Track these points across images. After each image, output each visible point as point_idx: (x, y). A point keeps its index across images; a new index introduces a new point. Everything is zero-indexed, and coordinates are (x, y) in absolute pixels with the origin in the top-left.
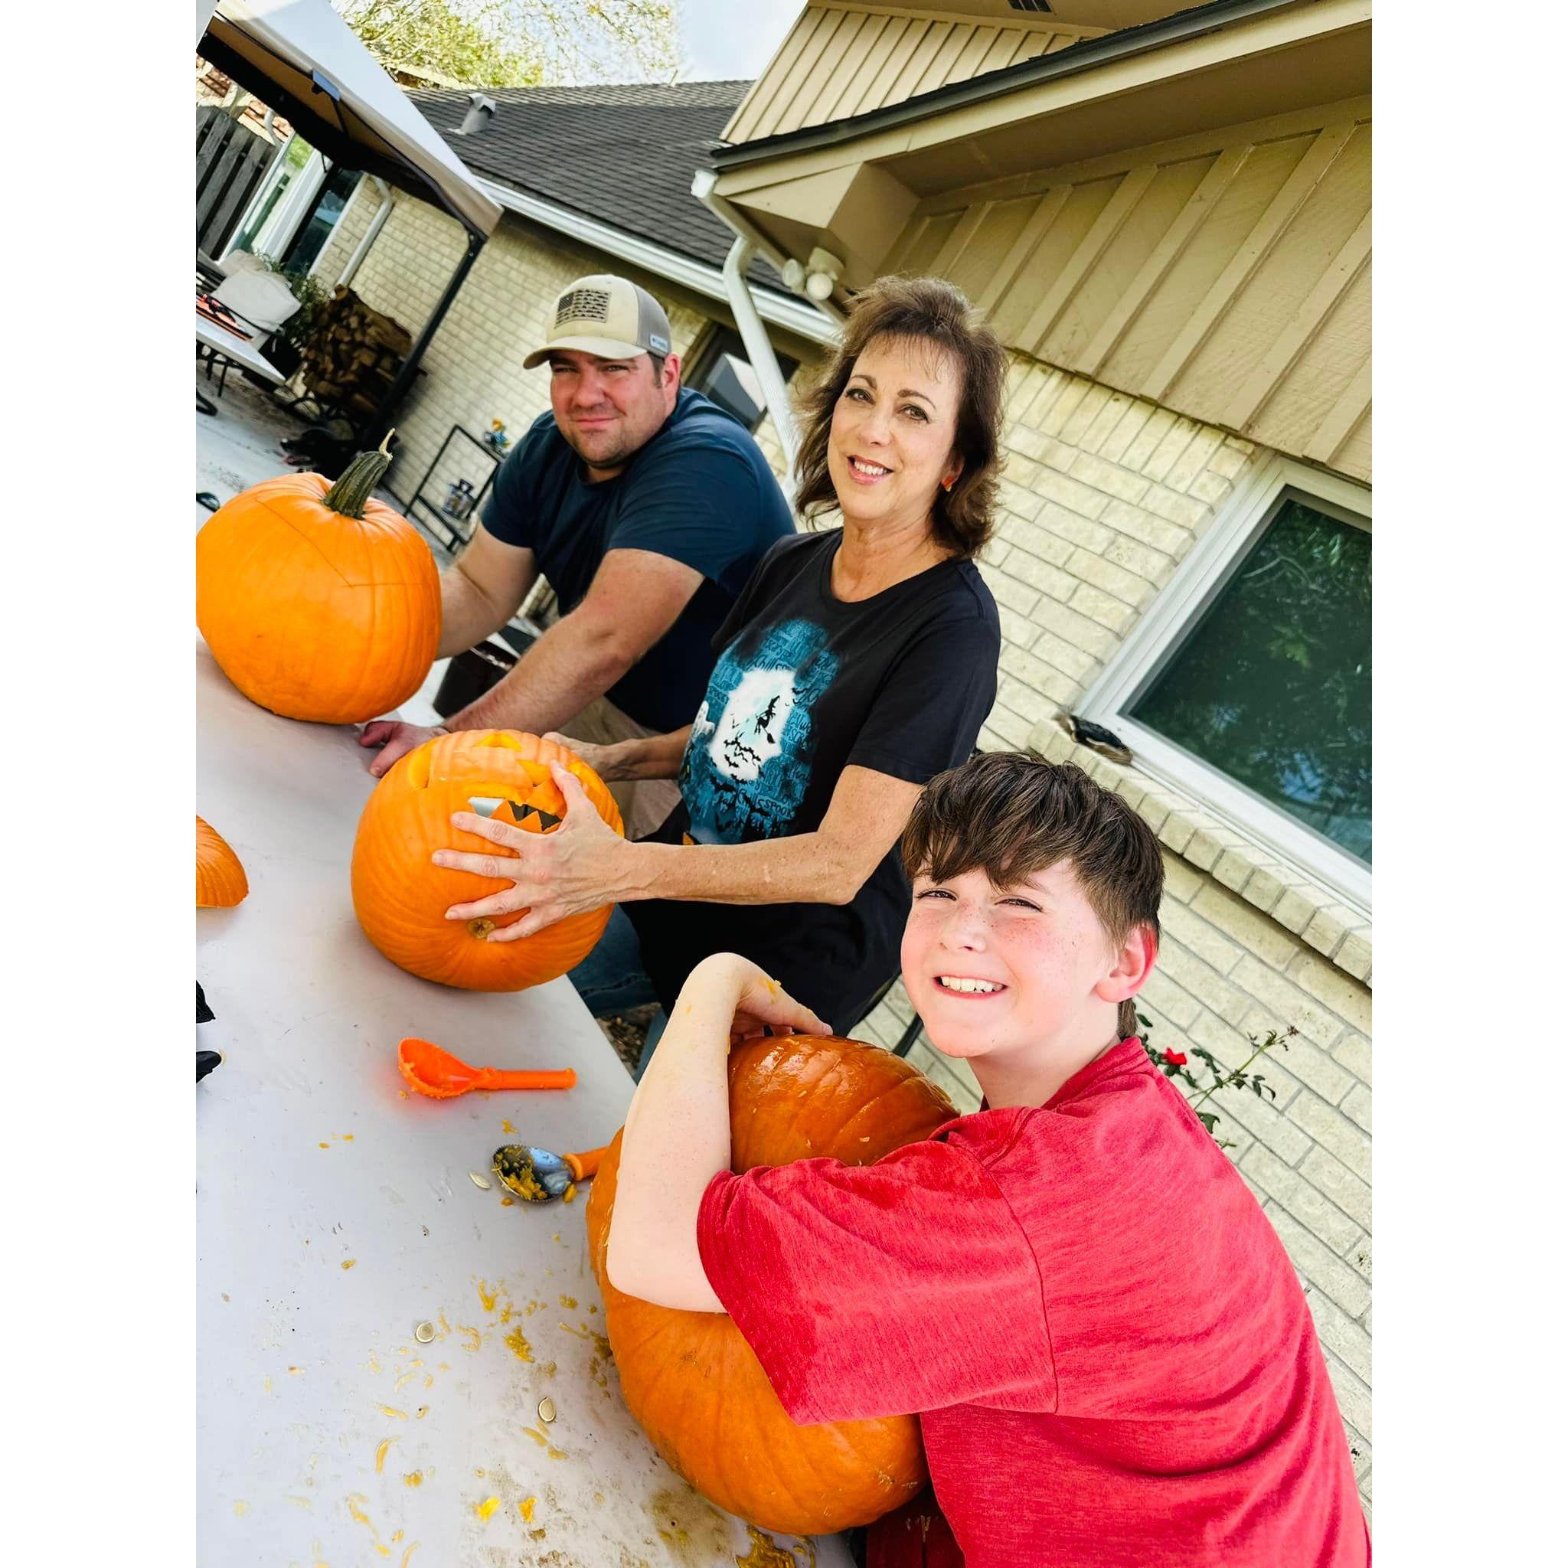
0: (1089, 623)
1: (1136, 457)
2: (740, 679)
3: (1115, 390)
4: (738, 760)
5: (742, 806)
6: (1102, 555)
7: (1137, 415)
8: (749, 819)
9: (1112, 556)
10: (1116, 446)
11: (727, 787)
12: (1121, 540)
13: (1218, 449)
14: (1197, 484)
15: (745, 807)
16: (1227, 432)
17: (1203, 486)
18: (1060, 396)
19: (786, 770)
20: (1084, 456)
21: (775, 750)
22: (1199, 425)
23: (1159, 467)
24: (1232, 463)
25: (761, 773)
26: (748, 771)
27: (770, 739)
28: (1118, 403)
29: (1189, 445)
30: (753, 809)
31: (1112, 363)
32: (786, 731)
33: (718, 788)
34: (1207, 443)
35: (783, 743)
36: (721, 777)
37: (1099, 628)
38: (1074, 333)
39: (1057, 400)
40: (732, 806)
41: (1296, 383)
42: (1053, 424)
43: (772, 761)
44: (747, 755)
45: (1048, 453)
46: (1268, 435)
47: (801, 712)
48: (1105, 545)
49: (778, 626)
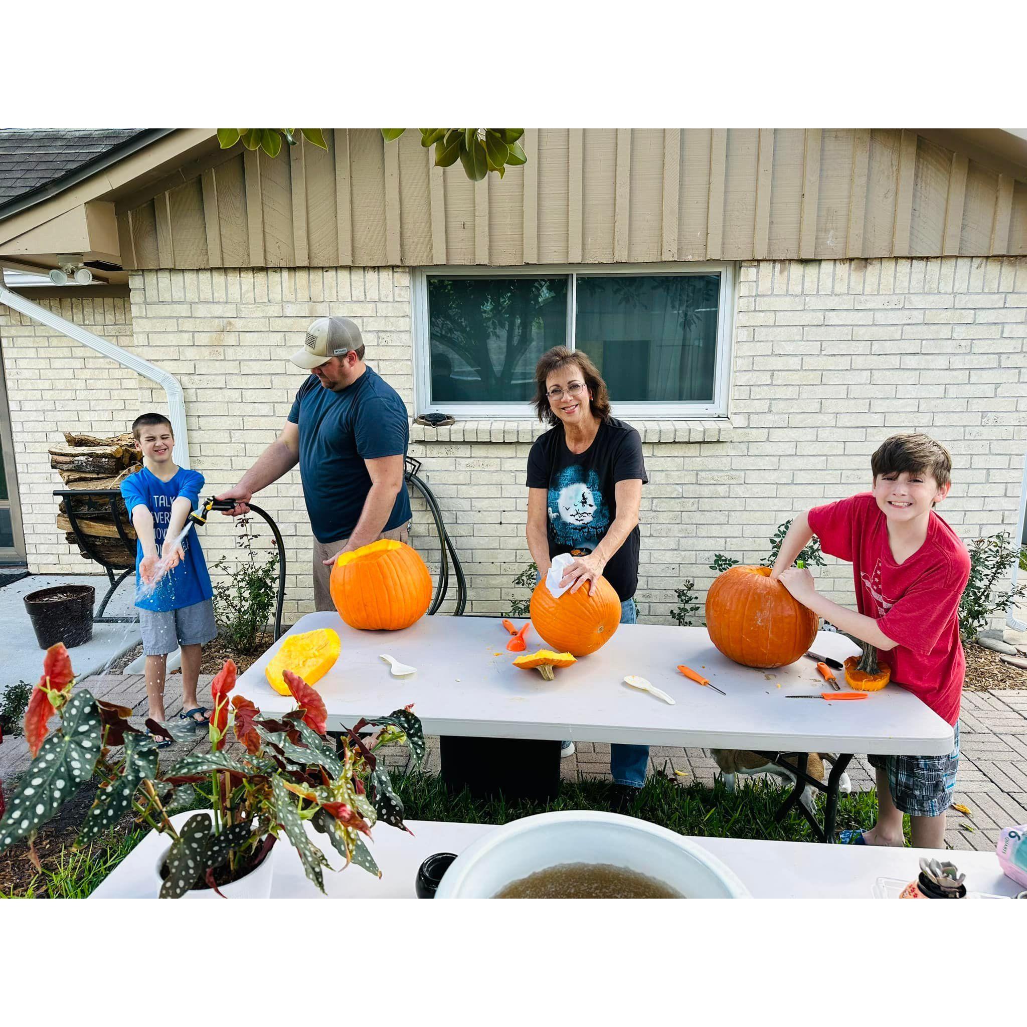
0: (397, 376)
1: (358, 294)
2: (559, 495)
3: (323, 268)
4: (582, 518)
5: (591, 530)
6: (378, 345)
7: (343, 275)
8: (597, 532)
9: (383, 343)
10: (344, 293)
11: (583, 528)
12: (381, 334)
13: (393, 275)
14: (396, 295)
15: (593, 530)
16: (393, 267)
17: (400, 295)
18: (295, 281)
19: (601, 512)
20: (331, 304)
21: (595, 508)
22: (376, 269)
23: (373, 294)
24: (404, 279)
25: (593, 517)
26: (588, 519)
27: (591, 506)
28: (328, 273)
29: (379, 278)
30: (596, 529)
31: (313, 255)
32: (595, 500)
33: (580, 530)
34: (385, 275)
35: (596, 504)
36: (579, 526)
37: (402, 377)
38: (279, 247)
39: (295, 283)
40: (588, 532)
41: (407, 234)
42: (303, 295)
43: (595, 512)
44: (584, 515)
45: (311, 311)
46: (412, 261)
47: (596, 492)
48: (376, 340)
49: (561, 473)
